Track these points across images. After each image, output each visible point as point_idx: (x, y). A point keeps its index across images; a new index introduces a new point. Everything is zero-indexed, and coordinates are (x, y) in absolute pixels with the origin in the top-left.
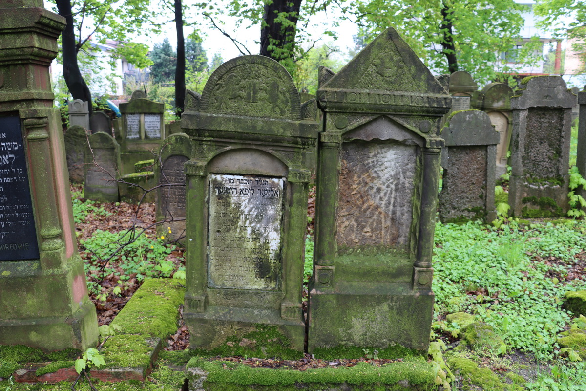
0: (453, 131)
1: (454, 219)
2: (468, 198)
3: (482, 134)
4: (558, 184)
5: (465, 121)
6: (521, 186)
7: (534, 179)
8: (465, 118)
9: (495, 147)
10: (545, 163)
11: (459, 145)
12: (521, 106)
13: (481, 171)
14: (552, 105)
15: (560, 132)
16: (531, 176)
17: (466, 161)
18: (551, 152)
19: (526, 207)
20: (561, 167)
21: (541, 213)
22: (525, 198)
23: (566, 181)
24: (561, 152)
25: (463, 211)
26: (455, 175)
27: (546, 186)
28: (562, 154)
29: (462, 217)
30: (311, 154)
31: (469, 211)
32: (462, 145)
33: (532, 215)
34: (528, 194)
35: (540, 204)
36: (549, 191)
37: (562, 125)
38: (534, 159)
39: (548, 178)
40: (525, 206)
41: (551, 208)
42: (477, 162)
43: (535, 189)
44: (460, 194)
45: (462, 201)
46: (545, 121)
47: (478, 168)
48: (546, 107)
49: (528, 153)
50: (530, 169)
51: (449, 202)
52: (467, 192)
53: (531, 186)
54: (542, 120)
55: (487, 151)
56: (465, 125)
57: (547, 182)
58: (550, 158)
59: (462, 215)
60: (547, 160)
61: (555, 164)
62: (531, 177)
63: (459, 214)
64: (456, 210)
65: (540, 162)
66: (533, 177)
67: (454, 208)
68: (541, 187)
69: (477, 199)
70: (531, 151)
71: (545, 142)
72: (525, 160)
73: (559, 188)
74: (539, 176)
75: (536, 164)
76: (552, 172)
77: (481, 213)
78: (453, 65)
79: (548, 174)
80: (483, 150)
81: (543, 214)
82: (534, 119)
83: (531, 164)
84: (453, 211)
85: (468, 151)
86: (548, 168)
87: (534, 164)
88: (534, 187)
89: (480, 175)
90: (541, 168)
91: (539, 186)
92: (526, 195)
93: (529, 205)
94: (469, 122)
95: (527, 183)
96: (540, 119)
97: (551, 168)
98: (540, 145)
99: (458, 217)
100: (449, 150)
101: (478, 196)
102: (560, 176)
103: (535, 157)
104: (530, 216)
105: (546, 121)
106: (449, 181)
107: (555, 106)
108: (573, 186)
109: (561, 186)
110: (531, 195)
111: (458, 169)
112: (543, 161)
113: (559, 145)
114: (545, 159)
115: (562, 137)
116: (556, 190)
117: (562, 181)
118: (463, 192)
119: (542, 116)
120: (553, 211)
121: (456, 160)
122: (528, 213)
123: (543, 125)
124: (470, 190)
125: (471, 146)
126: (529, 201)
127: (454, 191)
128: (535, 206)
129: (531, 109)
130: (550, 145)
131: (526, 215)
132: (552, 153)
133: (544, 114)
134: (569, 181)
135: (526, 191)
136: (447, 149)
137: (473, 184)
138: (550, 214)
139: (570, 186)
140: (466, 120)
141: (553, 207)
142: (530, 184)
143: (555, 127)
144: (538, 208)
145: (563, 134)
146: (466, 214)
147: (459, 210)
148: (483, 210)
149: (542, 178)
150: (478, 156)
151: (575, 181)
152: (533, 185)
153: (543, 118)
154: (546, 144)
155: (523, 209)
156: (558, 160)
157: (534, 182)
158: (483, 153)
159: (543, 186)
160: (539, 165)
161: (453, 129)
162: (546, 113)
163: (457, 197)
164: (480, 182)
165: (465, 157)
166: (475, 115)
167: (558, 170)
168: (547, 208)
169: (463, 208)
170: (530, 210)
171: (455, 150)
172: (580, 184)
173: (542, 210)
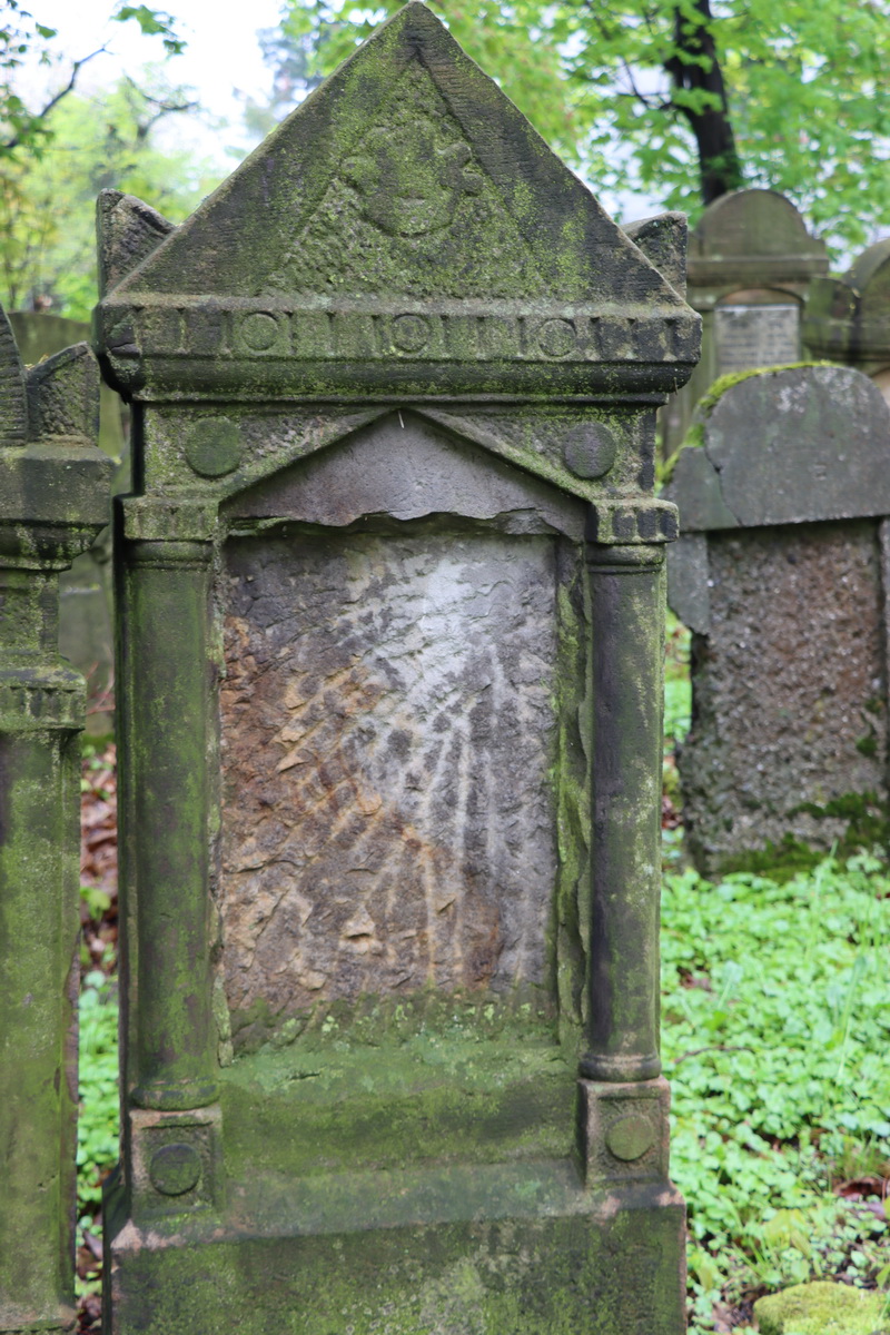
0: (724, 462)
1: (753, 854)
2: (807, 758)
3: (854, 469)
5: (775, 414)
8: (773, 403)
11: (755, 521)
13: (857, 635)
17: (787, 594)
25: (792, 815)
26: (746, 658)
29: (789, 845)
30: (88, 597)
31: (817, 814)
32: (768, 521)
42: (837, 596)
44: (770, 740)
45: (783, 772)
47: (844, 623)
51: (724, 782)
52: (802, 730)
55: (878, 544)
56: (773, 431)
59: (790, 836)
63: (776, 829)
64: (758, 815)
67: (751, 806)
69: (851, 757)
77: (874, 822)
78: (719, 162)
80: (861, 539)
84: (746, 821)
85: (796, 550)
89: (855, 653)
94: (794, 421)
99: (771, 847)
100: (711, 548)
101: (851, 748)
106: (720, 685)
111: (755, 630)
118: (783, 731)
121: (746, 592)
124: (815, 720)
125: (805, 525)
127: (744, 730)
136: (702, 545)
137: (827, 692)
140: (777, 413)
146: (804, 828)
147: (774, 812)
148: (878, 805)
150: (842, 567)
158: (864, 552)
161: (723, 452)
163: (761, 757)
164: (859, 682)
165: (782, 576)
166: (816, 385)
169: (789, 804)
171: (736, 545)
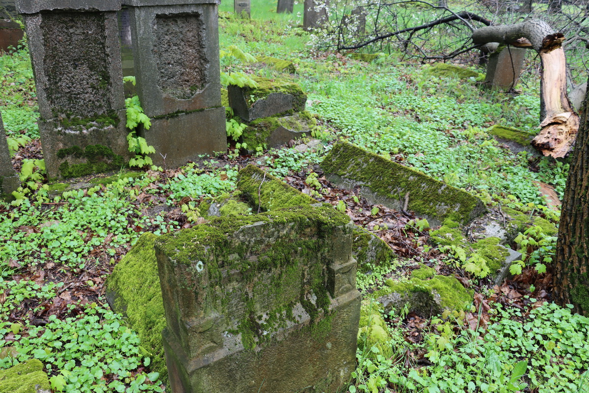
4: (110, 123)
6: (51, 134)
7: (74, 120)
10: (87, 96)
12: (24, 8)
14: (80, 7)
15: (104, 47)
16: (68, 116)
18: (94, 78)
19: (66, 163)
20: (113, 99)
21: (92, 168)
22: (61, 150)
23: (122, 119)
24: (109, 77)
27: (92, 129)
28: (111, 80)
33: (77, 172)
34: (65, 144)
35: (87, 156)
36: (97, 134)
37: (105, 38)
38: (68, 91)
39: (96, 116)
40: (63, 161)
41: (105, 159)
43: (75, 135)
46: (77, 32)
48: (71, 10)
49: (56, 83)
50: (65, 106)
53: (67, 132)
54: (71, 31)
57: (94, 123)
58: (93, 87)
60: (90, 90)
61: (104, 95)
62: (69, 118)
65: (79, 94)
66: (72, 117)
68: (85, 131)
70: (60, 79)
71: (82, 64)
72: (51, 94)
73: (112, 130)
74: (82, 115)
75: (72, 98)
76: (100, 106)
79: (96, 111)
81: (94, 168)
82: (56, 29)
83: (64, 100)
86: (93, 102)
87: (70, 99)
88: (73, 132)
90: (82, 103)
91: (81, 130)
92: (61, 145)
93: (69, 159)
95: (60, 129)
96: (67, 28)
97: (98, 101)
98: (75, 68)
102: (113, 111)
103: (69, 88)
104: (74, 174)
105: (78, 32)
107: (87, 8)
108: (131, 125)
109: (116, 126)
110: (69, 144)
112: (83, 92)
113: (105, 68)
114: (86, 89)
115: (108, 55)
116: (109, 133)
117: (116, 119)
119: (71, 24)
120: (109, 162)
122: (70, 170)
123: (74, 38)
126: (68, 154)
128: (80, 160)
129: (45, 14)
130: (91, 68)
131: (67, 174)
132: (97, 79)
133: (72, 21)
134: (126, 118)
135: (61, 141)
138: (105, 166)
139: (127, 126)
141: (109, 156)
142: (66, 129)
143: (95, 41)
144: (85, 161)
145: (108, 50)
149: (87, 117)
151: (132, 117)
152: (72, 129)
153: (72, 27)
154: (85, 67)
155: (61, 165)
156: (108, 89)
157: (73, 124)
159: (87, 129)
160: (78, 98)
162: (75, 19)
167: (109, 103)
168: (99, 159)
170: (73, 167)
172: (139, 121)
173: (92, 163)
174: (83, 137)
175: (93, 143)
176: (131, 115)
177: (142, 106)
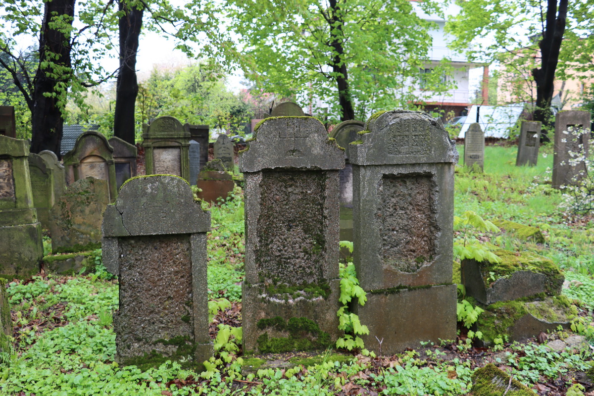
0: (124, 211)
1: (139, 358)
2: (162, 322)
3: (177, 216)
4: (320, 294)
5: (145, 194)
6: (254, 300)
7: (280, 287)
8: (144, 190)
9: (203, 236)
10: (297, 261)
11: (137, 234)
12: (247, 167)
13: (182, 277)
14: (302, 166)
15: (322, 208)
16: (275, 282)
17: (154, 261)
18: (308, 241)
19: (265, 335)
20: (326, 267)
21: (293, 344)
22: (262, 320)
23: (333, 290)
24: (324, 242)
25: (155, 343)
26: (136, 284)
27: (299, 299)
28: (326, 245)
29: (154, 354)
31: (166, 344)
32: (142, 234)
33: (276, 347)
34: (267, 314)
35: (289, 329)
36: (304, 306)
37: (324, 198)
38: (278, 254)
39: (305, 285)
40: (262, 333)
41: (310, 335)
42: (174, 262)
43: (280, 304)
44: (146, 315)
45: (152, 327)
46: (295, 191)
47: (177, 273)
48: (292, 168)
49: (267, 245)
50: (273, 271)
51: (127, 331)
52: (159, 312)
53: (272, 300)
54: (290, 190)
55: (189, 242)
56: (144, 200)
57: (302, 292)
58: (306, 252)
59: (154, 351)
60: (302, 255)
61: (316, 262)
62: (275, 284)
63: (149, 349)
64: (141, 343)
65: (289, 258)
66: (279, 283)
67: (139, 340)
68: (291, 301)
69: (180, 323)
70: (272, 241)
71: (297, 226)
72: (261, 256)
73: (321, 302)
74: (289, 282)
75: (282, 262)
76: (311, 274)
77: (188, 347)
79: (305, 278)
80: (184, 241)
81: (296, 345)
82: (274, 188)
83: (273, 264)
84: (136, 345)
85: (157, 244)
86: (304, 269)
87: (279, 263)
88: (278, 301)
89: (182, 284)
90: (291, 268)
91: (287, 299)
92: (263, 314)
93: (269, 331)
94: (153, 197)
95: (264, 296)
96: (286, 187)
97: (309, 267)
98: (288, 230)
99: (146, 355)
100: (120, 244)
101: (179, 319)
102: (324, 280)
103: (280, 251)
104: (272, 349)
105: (297, 191)
106: (126, 294)
107: (309, 167)
108: (345, 299)
109: (326, 298)
110: (272, 314)
111: (140, 274)
112: (294, 257)
113: (321, 231)
114: (297, 253)
115: (325, 217)
116: (318, 305)
117: (327, 290)
118: (151, 312)
119: (290, 183)
120: (313, 339)
121: (136, 260)
122: (269, 344)
123: (292, 197)
124: (165, 309)
125: (157, 236)
126: (269, 325)
127: (135, 311)
128: (282, 333)
129: (266, 172)
130: (306, 231)
131: (265, 348)
132: (311, 243)
133: (292, 179)
134: (339, 292)
135: (264, 309)
136: (116, 242)
137: (169, 298)
138: (308, 344)
139: (340, 300)
140: (146, 193)
141: (314, 332)
142: (270, 296)
143: (314, 201)
144: (286, 335)
145: (326, 212)
146: (160, 348)
147: (147, 342)
148: (189, 340)
149: (295, 285)
150: (177, 251)
151: (347, 290)
152: (277, 297)
153: (291, 186)
154: (299, 229)
155: (260, 337)
156: (322, 255)
157: (279, 292)
158: (185, 246)
159: (294, 299)
160: (288, 263)
161: (123, 207)
162: (295, 178)
163: (142, 322)
164: (183, 295)
165: (153, 254)
166: (162, 183)
167: (321, 270)
168: (303, 335)
169: (154, 340)
170: (272, 340)
171: (133, 242)
172: (353, 295)
173: (294, 338)
174: (288, 307)
175: (298, 316)
176: (345, 288)
177: (358, 276)
